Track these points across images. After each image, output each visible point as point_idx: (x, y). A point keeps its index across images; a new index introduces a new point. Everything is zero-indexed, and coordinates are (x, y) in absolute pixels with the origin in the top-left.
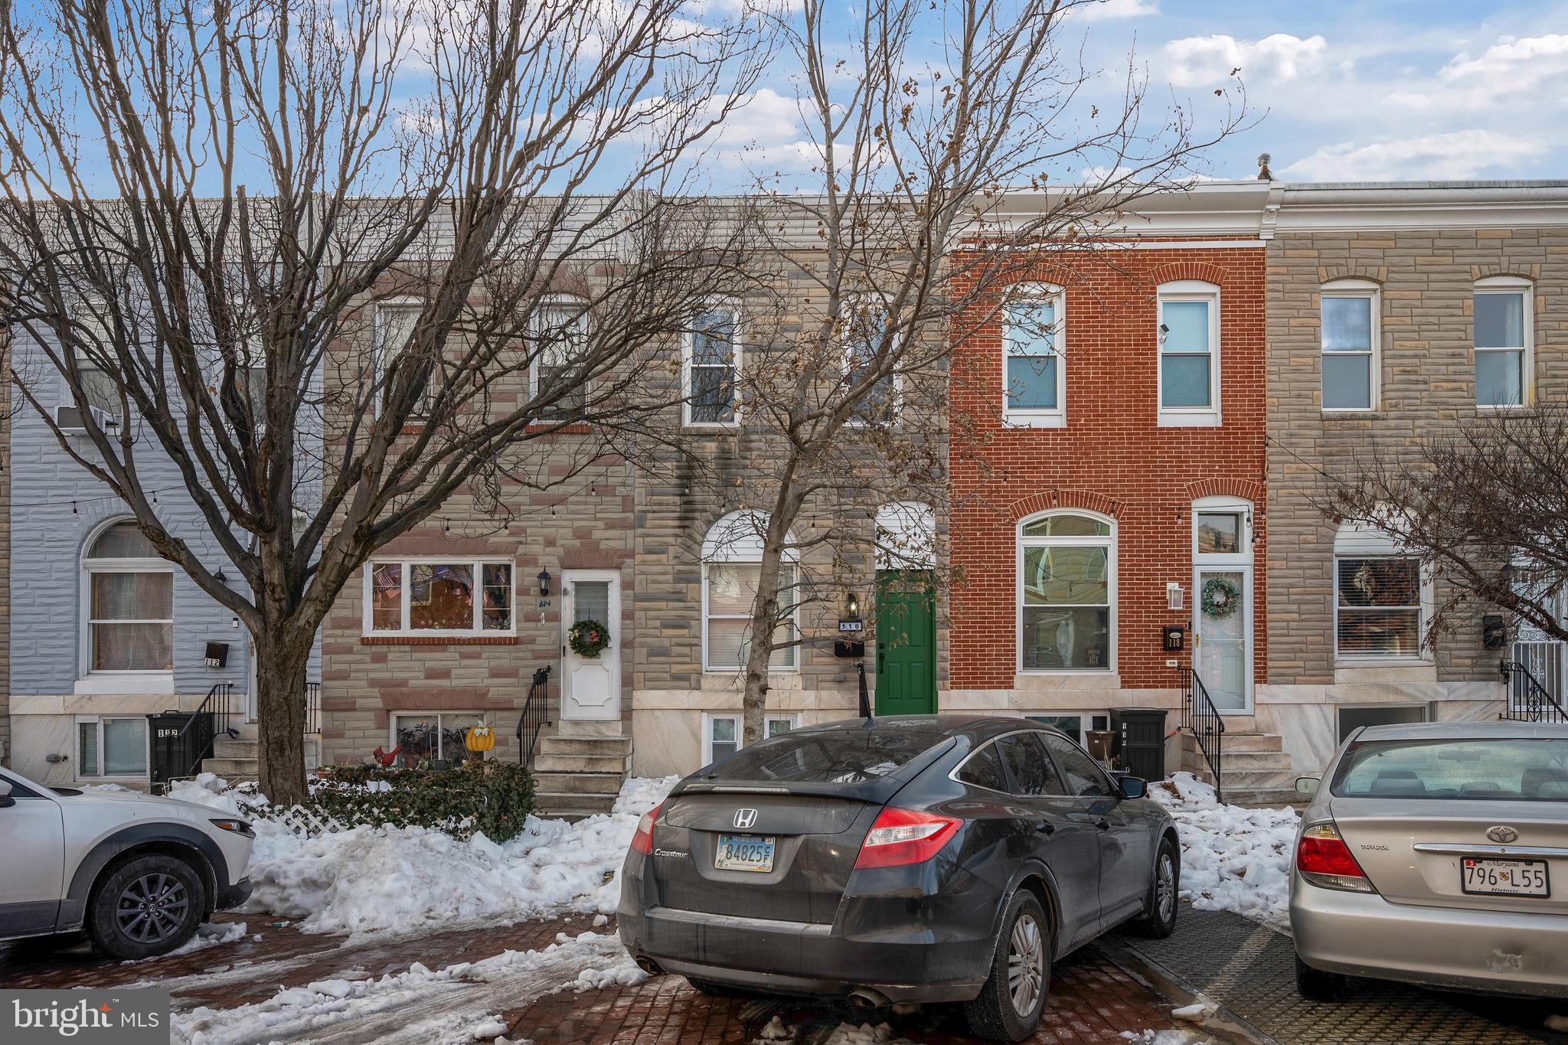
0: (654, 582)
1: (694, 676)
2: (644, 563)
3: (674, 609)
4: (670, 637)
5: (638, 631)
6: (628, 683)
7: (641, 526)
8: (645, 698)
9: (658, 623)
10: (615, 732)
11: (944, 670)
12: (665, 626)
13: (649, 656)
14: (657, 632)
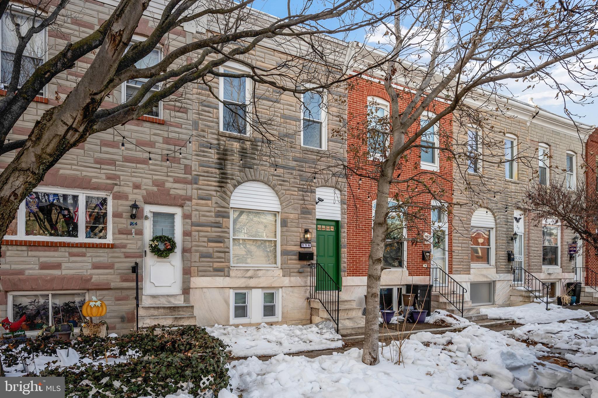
0: (204, 216)
1: (226, 269)
2: (197, 204)
3: (215, 232)
4: (213, 247)
5: (194, 243)
6: (187, 272)
7: (196, 183)
8: (197, 281)
9: (206, 239)
10: (180, 301)
11: (344, 267)
12: (209, 241)
13: (200, 257)
14: (205, 244)
